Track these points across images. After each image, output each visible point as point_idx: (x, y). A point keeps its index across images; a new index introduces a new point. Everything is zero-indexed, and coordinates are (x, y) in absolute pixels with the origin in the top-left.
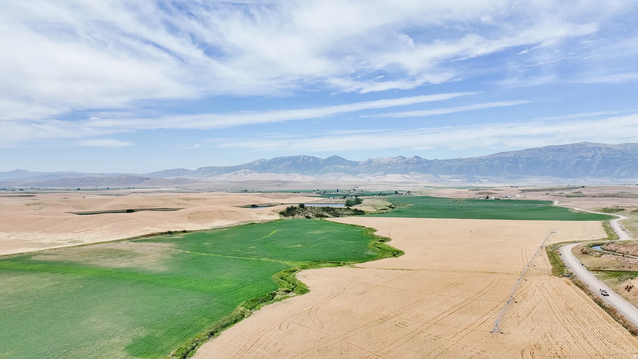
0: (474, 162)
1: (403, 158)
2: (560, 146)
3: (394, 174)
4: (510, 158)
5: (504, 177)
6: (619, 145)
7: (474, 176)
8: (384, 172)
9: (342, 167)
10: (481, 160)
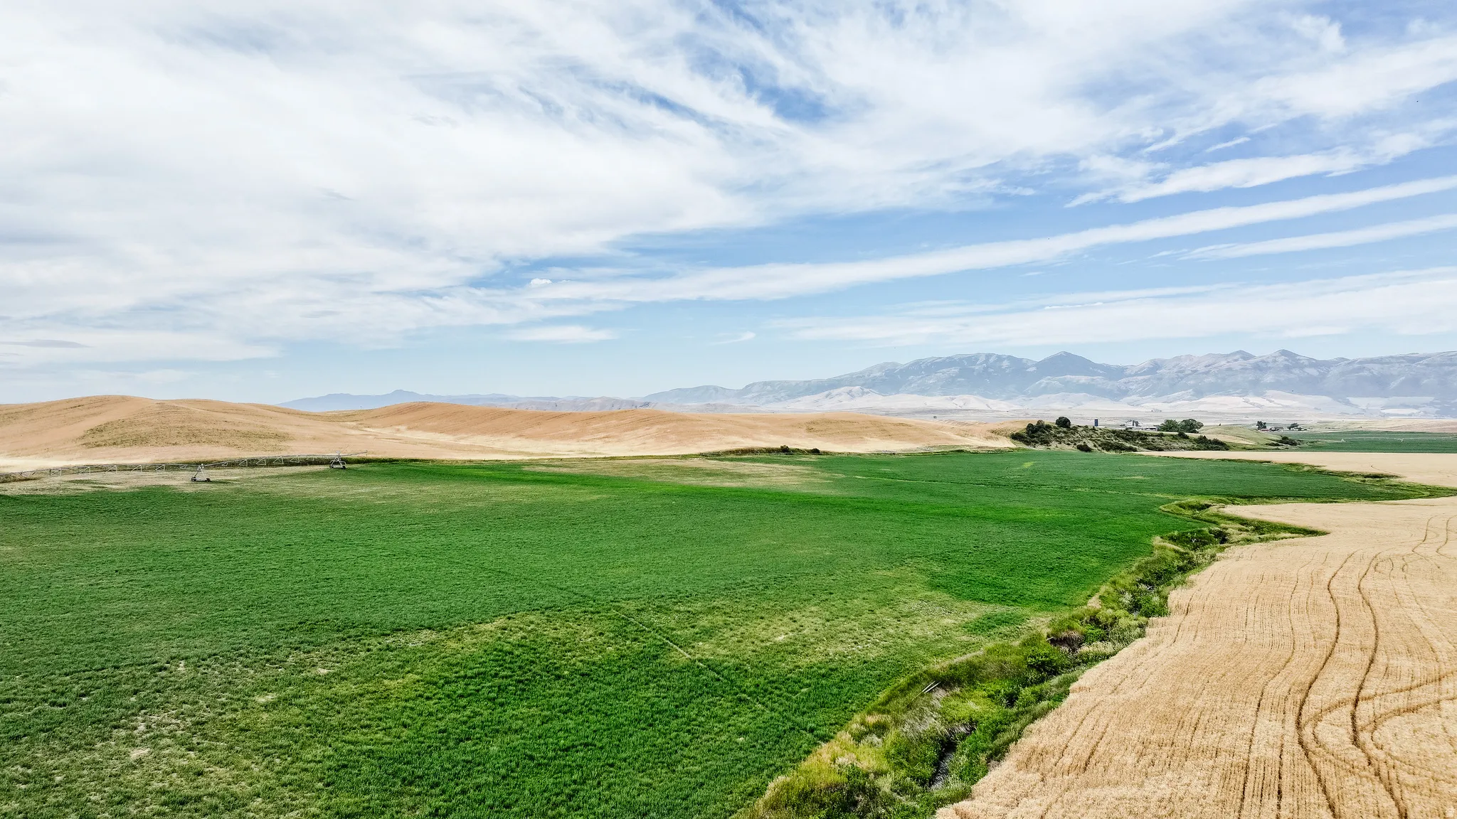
0: (1455, 362)
1: (1246, 356)
3: (1221, 395)
8: (1193, 390)
9: (1083, 379)
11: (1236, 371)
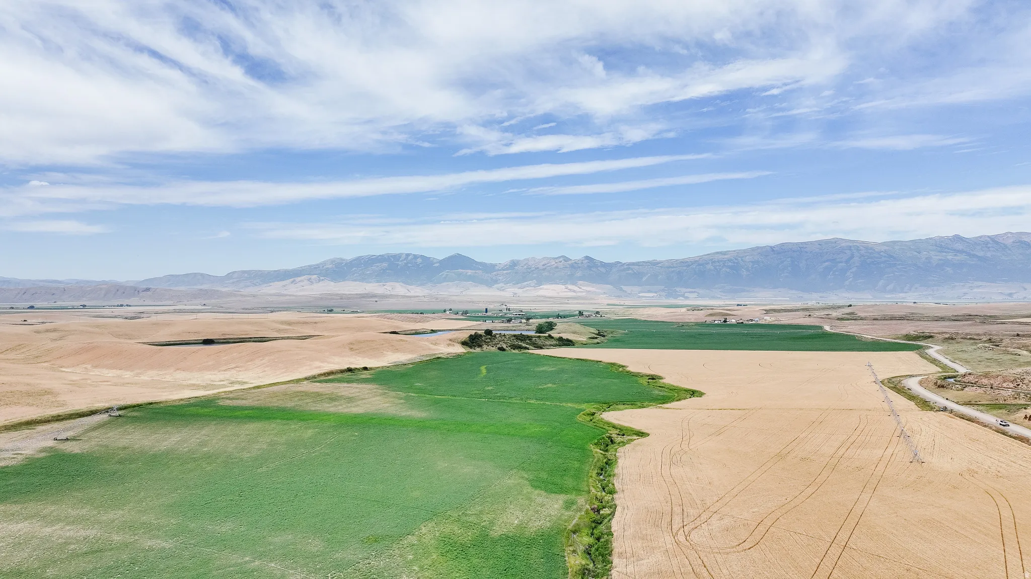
0: (675, 265)
1: (566, 259)
2: (802, 243)
3: (552, 284)
4: (728, 260)
5: (720, 290)
6: (884, 244)
7: (677, 289)
8: (537, 281)
9: (470, 272)
10: (685, 264)
11: (561, 268)
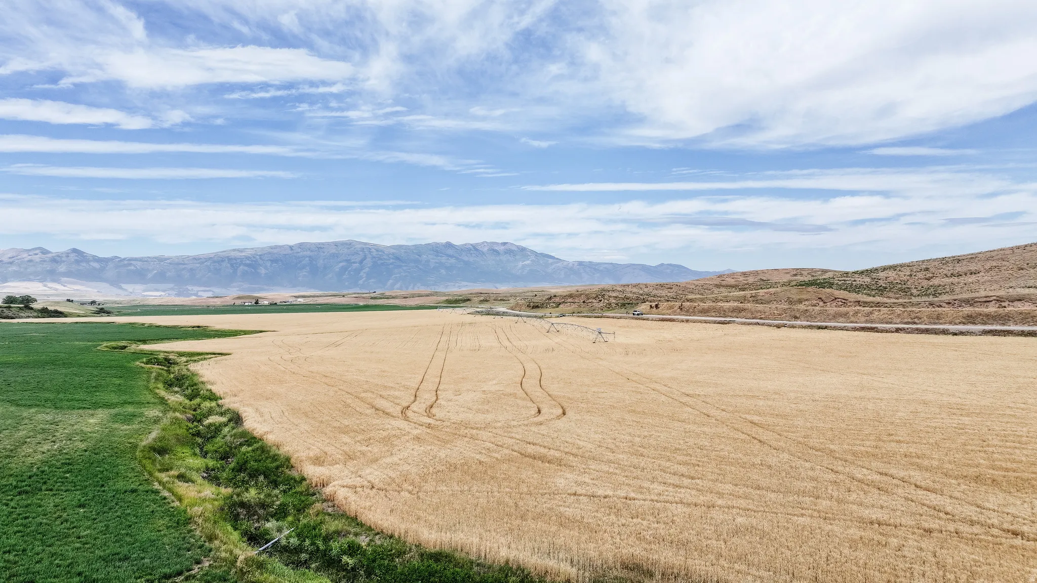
0: (186, 262)
1: (44, 252)
2: (319, 244)
3: (24, 280)
5: (238, 289)
7: (187, 286)
10: (199, 261)
11: (37, 262)
